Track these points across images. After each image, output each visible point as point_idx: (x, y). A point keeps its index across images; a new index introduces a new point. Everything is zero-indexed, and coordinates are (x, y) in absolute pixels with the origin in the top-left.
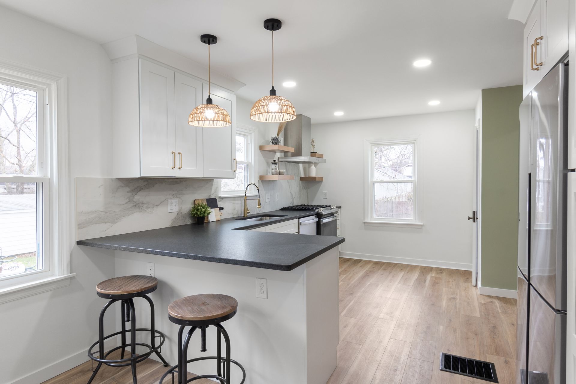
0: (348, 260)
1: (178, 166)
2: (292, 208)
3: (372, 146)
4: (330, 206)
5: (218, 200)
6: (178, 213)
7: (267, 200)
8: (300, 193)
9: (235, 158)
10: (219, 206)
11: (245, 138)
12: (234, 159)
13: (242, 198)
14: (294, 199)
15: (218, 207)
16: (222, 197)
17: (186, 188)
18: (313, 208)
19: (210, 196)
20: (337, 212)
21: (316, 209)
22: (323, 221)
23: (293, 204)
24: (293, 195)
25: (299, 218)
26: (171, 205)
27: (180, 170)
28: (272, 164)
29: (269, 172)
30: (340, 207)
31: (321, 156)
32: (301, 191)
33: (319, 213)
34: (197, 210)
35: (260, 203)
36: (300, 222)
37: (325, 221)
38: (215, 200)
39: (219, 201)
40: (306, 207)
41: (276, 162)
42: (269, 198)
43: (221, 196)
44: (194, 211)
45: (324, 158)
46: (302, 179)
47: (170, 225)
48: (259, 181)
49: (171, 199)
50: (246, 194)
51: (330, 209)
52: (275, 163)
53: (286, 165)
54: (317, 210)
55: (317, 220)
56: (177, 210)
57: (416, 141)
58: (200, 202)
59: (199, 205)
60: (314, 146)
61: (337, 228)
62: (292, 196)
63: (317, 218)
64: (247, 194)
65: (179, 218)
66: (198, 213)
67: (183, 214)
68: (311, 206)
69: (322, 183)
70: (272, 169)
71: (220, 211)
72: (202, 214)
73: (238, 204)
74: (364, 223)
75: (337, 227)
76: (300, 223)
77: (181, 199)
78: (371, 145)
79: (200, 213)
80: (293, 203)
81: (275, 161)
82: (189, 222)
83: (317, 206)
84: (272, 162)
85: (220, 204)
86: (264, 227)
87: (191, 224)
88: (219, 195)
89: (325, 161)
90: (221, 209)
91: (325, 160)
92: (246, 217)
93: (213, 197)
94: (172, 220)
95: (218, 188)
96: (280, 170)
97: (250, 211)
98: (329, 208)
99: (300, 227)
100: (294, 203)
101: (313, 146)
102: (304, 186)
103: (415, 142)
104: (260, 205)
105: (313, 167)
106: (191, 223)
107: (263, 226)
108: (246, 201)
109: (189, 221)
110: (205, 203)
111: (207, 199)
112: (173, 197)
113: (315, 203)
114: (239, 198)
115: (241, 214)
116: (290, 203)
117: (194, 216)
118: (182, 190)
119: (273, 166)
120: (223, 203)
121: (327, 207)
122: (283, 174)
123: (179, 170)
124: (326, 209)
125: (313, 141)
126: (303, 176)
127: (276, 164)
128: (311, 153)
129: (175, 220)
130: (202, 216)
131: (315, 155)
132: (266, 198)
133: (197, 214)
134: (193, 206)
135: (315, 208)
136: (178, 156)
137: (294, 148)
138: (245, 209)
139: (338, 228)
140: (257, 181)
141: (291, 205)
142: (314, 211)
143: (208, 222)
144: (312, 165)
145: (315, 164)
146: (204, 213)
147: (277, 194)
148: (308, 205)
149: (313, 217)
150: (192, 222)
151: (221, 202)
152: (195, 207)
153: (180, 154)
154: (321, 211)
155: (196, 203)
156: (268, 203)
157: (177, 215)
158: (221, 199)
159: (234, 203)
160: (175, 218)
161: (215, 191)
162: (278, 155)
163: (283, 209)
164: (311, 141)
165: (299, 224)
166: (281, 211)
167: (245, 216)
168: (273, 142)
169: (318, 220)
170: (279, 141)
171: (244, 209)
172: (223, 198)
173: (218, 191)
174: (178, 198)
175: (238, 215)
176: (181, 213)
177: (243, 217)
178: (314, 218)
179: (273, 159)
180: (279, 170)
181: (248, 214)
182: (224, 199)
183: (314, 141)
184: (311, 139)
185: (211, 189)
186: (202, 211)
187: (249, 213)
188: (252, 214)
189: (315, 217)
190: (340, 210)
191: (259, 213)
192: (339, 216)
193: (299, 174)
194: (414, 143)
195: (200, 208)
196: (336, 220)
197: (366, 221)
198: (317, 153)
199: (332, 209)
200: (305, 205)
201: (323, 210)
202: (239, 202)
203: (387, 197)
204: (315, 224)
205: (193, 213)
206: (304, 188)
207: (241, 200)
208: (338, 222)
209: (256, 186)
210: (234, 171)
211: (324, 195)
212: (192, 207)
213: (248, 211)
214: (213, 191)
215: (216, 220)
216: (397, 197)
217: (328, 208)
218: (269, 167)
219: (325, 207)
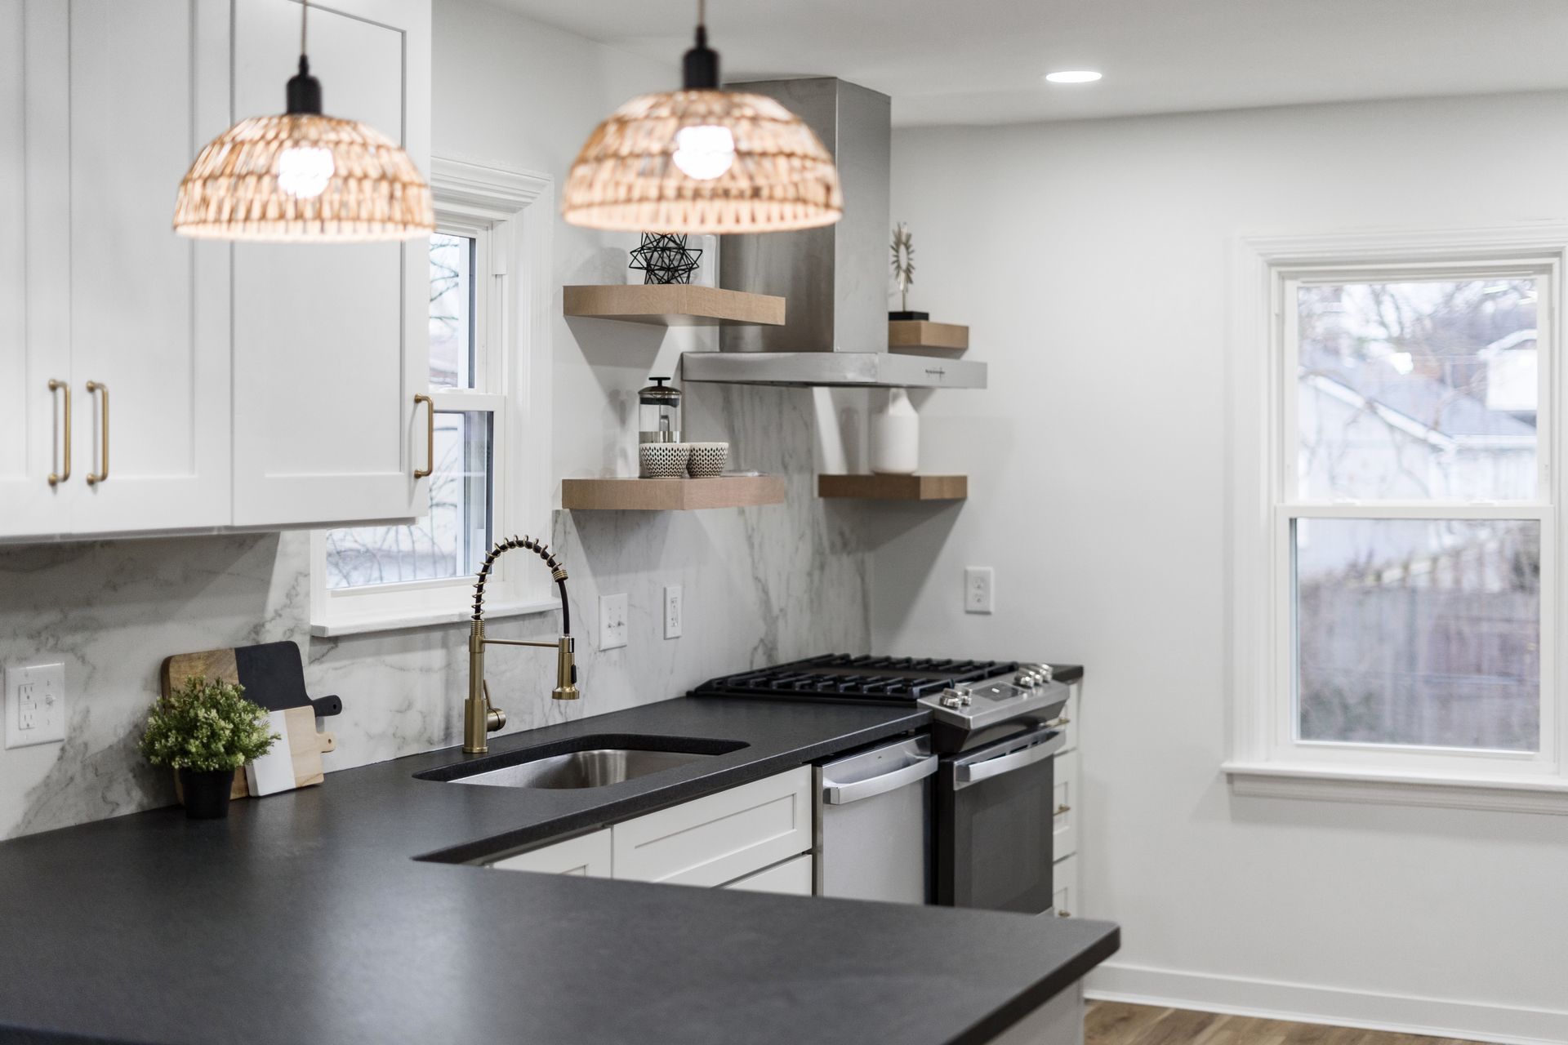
0: (1124, 1019)
1: (83, 466)
2: (767, 683)
3: (1283, 277)
4: (1011, 668)
5: (305, 650)
6: (63, 749)
7: (609, 639)
8: (817, 573)
9: (422, 394)
10: (314, 692)
11: (472, 241)
12: (418, 400)
13: (452, 632)
14: (781, 624)
15: (304, 700)
16: (331, 633)
17: (115, 588)
18: (908, 683)
19: (257, 629)
20: (1056, 709)
21: (925, 693)
22: (965, 770)
23: (770, 651)
24: (773, 594)
25: (818, 762)
26: (23, 696)
27: (95, 491)
28: (644, 401)
29: (624, 455)
30: (1070, 675)
31: (953, 344)
32: (822, 567)
33: (943, 719)
34: (189, 727)
35: (573, 669)
36: (827, 783)
37: (982, 769)
38: (288, 651)
39: (312, 662)
40: (855, 675)
41: (670, 390)
42: (624, 620)
43: (323, 629)
44: (167, 737)
45: (974, 353)
46: (829, 486)
47: (18, 826)
48: (560, 520)
49: (22, 659)
50: (478, 609)
51: (1015, 693)
52: (659, 394)
53: (727, 402)
54: (932, 701)
55: (928, 765)
56: (59, 731)
57: (1558, 254)
58: (198, 670)
59: (197, 698)
60: (908, 271)
61: (1056, 809)
62: (766, 603)
63: (932, 753)
64: (489, 608)
65: (72, 779)
66: (193, 746)
67: (94, 749)
68: (888, 664)
69: (960, 509)
70: (644, 437)
71: (319, 725)
72: (216, 754)
73: (426, 670)
74: (1231, 777)
75: (1058, 800)
76: (828, 791)
77: (83, 659)
78: (1274, 271)
79: (206, 746)
80: (769, 645)
81: (660, 380)
82: (128, 801)
83: (930, 666)
84: (640, 393)
85: (318, 680)
86: (609, 830)
87: (144, 818)
88: (316, 620)
89: (979, 377)
90: (329, 706)
91: (984, 366)
92: (481, 753)
93: (273, 634)
94: (28, 795)
95: (307, 575)
96: (697, 445)
97: (502, 716)
98: (1007, 680)
99: (828, 820)
100: (780, 646)
101: (903, 276)
102: (842, 534)
103: (1555, 261)
104: (573, 680)
105: (901, 409)
106: (140, 805)
107: (599, 825)
108: (481, 652)
109: (129, 794)
110: (231, 683)
111: (240, 653)
112: (38, 650)
113: (910, 645)
114: (437, 635)
115: (448, 735)
116: (755, 649)
117: (164, 768)
118: (89, 603)
119: (649, 418)
120: (336, 669)
121: (992, 674)
122: (715, 472)
123: (88, 489)
124: (987, 693)
125: (902, 242)
126: (834, 464)
127: (666, 402)
128: (894, 316)
129: (45, 793)
130: (214, 765)
131: (918, 330)
132: (605, 622)
133: (185, 753)
134: (151, 699)
135: (916, 690)
136: (83, 407)
137: (783, 300)
138: (477, 700)
139: (1063, 809)
140: (548, 518)
141: (761, 663)
142: (912, 704)
143: (251, 800)
144: (896, 397)
145: (917, 394)
146: (231, 748)
147: (674, 591)
148: (866, 663)
149: (906, 748)
150: (145, 801)
151: (325, 666)
152: (166, 706)
153: (98, 393)
154: (953, 707)
155: (174, 683)
156: (615, 653)
157: (60, 758)
158: (325, 647)
159: (402, 669)
160: (47, 782)
161: (288, 596)
162: (680, 339)
163: (710, 693)
164: (892, 240)
165: (821, 798)
166: (692, 705)
167: (476, 749)
168: (649, 264)
169: (934, 769)
170: (694, 255)
171: (470, 705)
172: (335, 640)
173: (308, 595)
174: (63, 651)
175: (430, 742)
176: (86, 745)
177: (459, 759)
178: (910, 754)
179: (649, 364)
180: (687, 445)
181: (491, 735)
182: (342, 646)
183: (909, 237)
184: (893, 227)
185: (265, 584)
186: (214, 735)
187: (498, 725)
188: (513, 731)
189: (921, 745)
190: (1073, 688)
191: (560, 720)
192: (1069, 730)
193: (810, 452)
194: (1546, 269)
195: (201, 713)
196: (1048, 762)
197: (1239, 764)
198: (925, 316)
199: (1026, 686)
200: (845, 661)
201: (969, 699)
202: (437, 657)
203: (1378, 562)
204: (918, 792)
205: (157, 746)
206: (845, 545)
207: (445, 645)
208: (1062, 770)
209: (537, 550)
210: (418, 476)
211: (972, 591)
212: (152, 712)
213: (492, 717)
214: (275, 597)
215: (293, 786)
216: (1444, 562)
217: (999, 680)
218: (623, 419)
219: (980, 678)
